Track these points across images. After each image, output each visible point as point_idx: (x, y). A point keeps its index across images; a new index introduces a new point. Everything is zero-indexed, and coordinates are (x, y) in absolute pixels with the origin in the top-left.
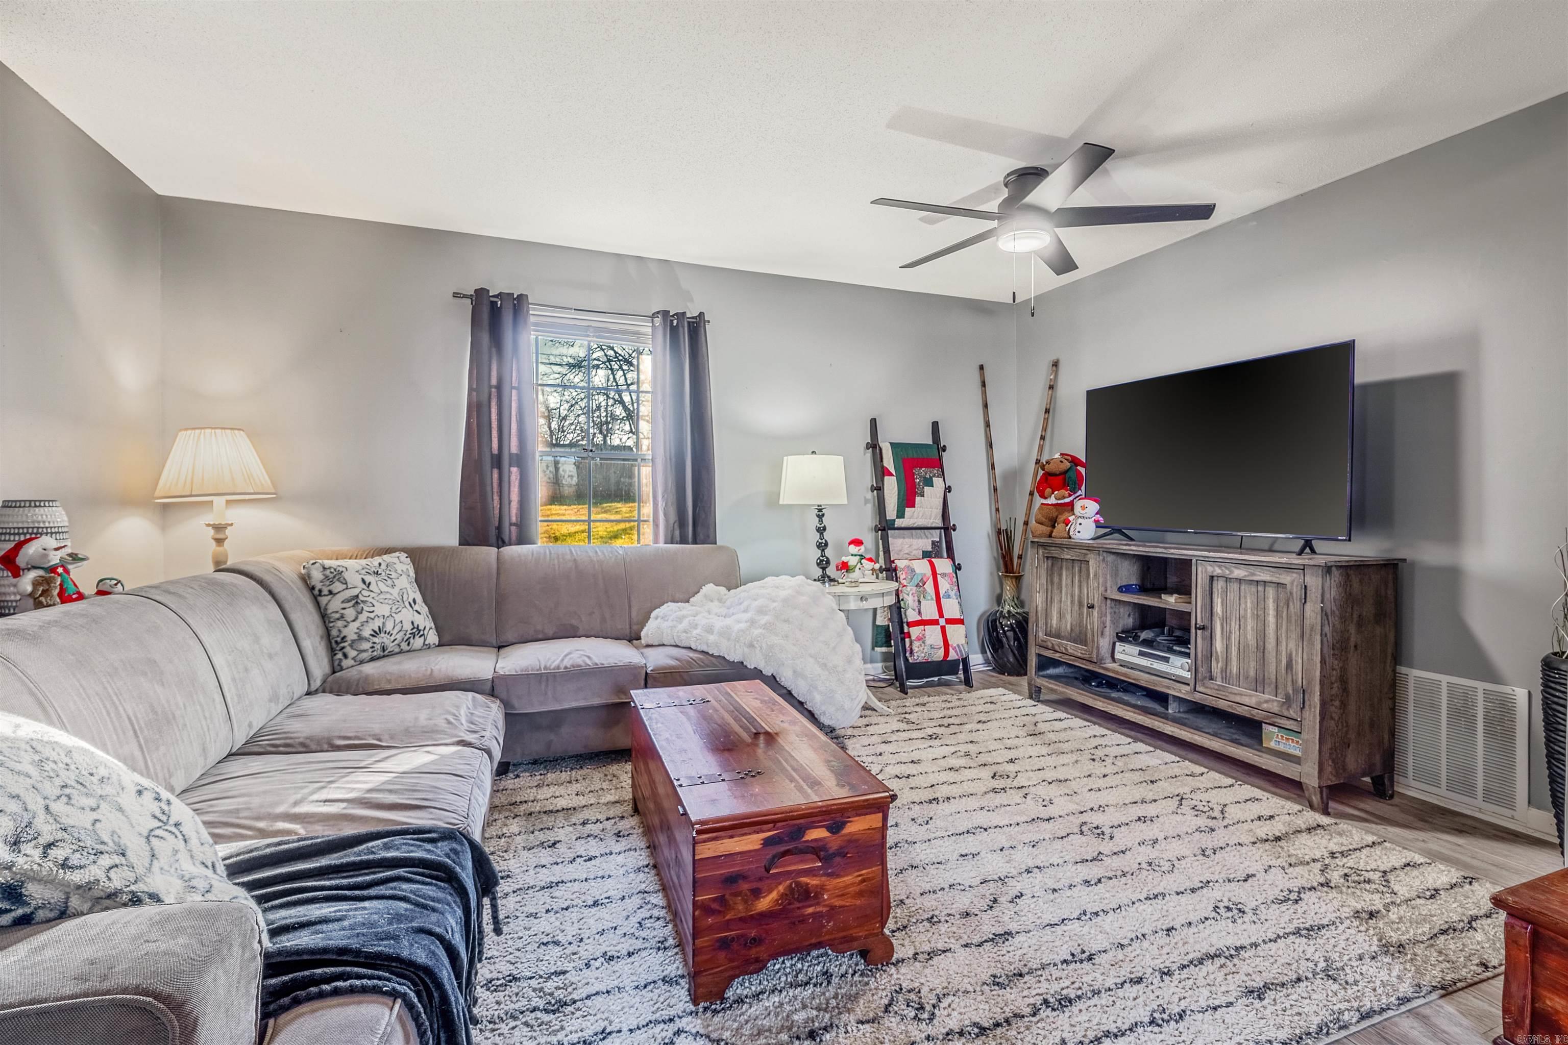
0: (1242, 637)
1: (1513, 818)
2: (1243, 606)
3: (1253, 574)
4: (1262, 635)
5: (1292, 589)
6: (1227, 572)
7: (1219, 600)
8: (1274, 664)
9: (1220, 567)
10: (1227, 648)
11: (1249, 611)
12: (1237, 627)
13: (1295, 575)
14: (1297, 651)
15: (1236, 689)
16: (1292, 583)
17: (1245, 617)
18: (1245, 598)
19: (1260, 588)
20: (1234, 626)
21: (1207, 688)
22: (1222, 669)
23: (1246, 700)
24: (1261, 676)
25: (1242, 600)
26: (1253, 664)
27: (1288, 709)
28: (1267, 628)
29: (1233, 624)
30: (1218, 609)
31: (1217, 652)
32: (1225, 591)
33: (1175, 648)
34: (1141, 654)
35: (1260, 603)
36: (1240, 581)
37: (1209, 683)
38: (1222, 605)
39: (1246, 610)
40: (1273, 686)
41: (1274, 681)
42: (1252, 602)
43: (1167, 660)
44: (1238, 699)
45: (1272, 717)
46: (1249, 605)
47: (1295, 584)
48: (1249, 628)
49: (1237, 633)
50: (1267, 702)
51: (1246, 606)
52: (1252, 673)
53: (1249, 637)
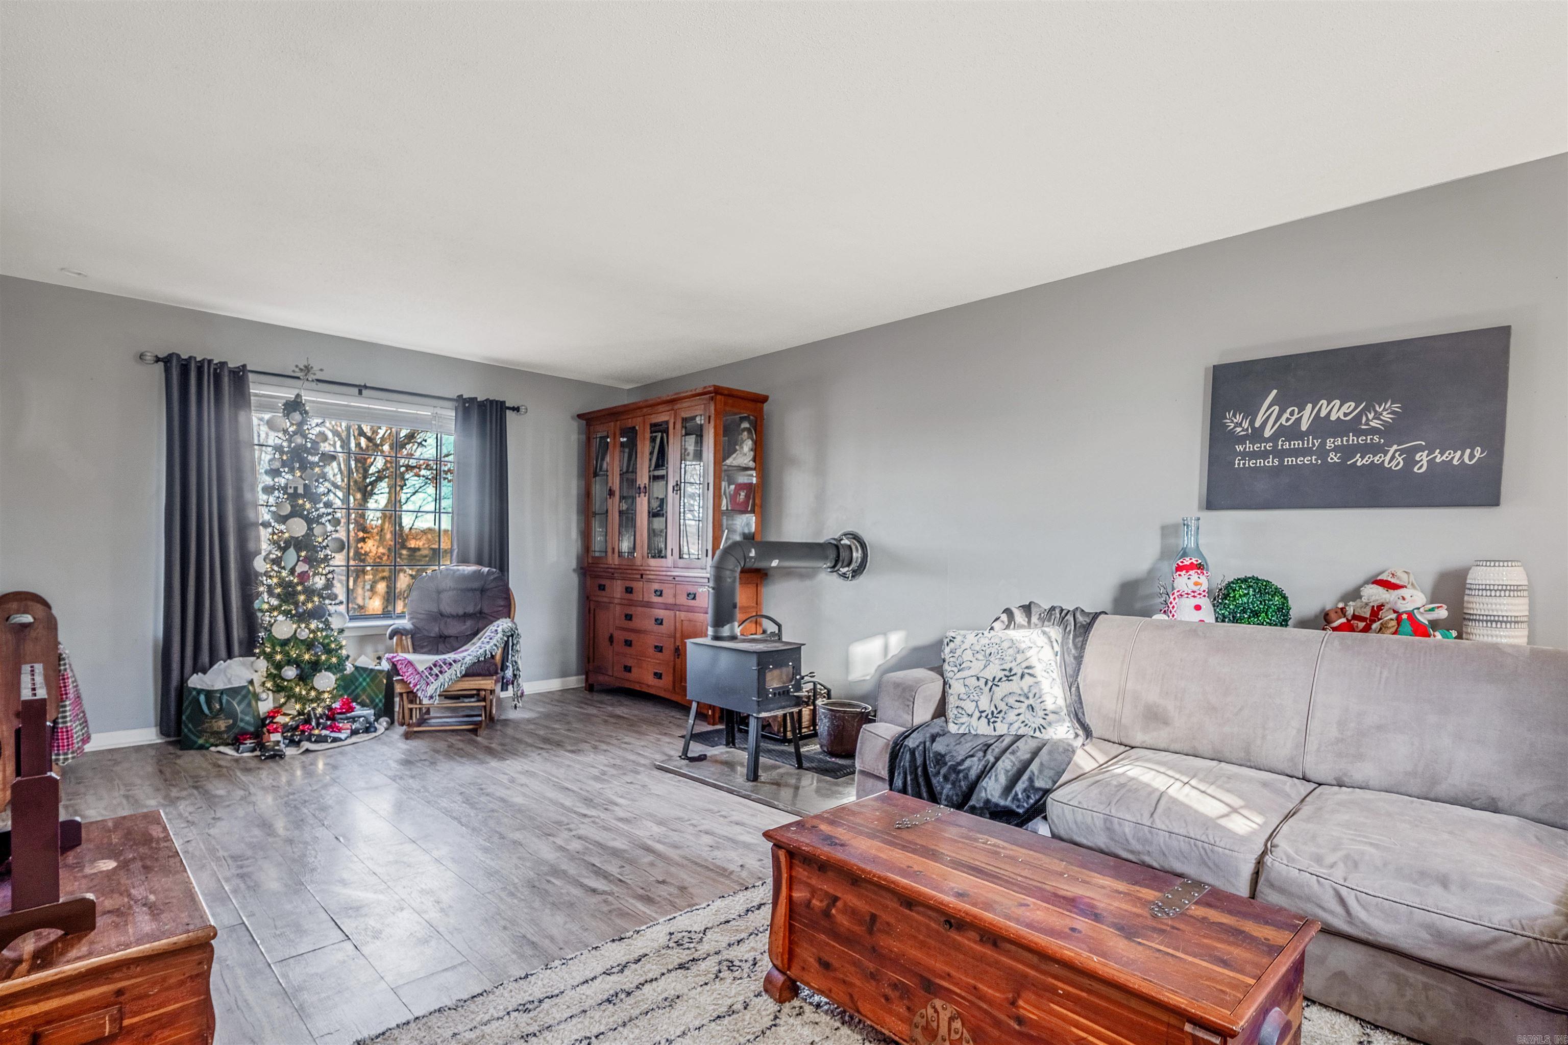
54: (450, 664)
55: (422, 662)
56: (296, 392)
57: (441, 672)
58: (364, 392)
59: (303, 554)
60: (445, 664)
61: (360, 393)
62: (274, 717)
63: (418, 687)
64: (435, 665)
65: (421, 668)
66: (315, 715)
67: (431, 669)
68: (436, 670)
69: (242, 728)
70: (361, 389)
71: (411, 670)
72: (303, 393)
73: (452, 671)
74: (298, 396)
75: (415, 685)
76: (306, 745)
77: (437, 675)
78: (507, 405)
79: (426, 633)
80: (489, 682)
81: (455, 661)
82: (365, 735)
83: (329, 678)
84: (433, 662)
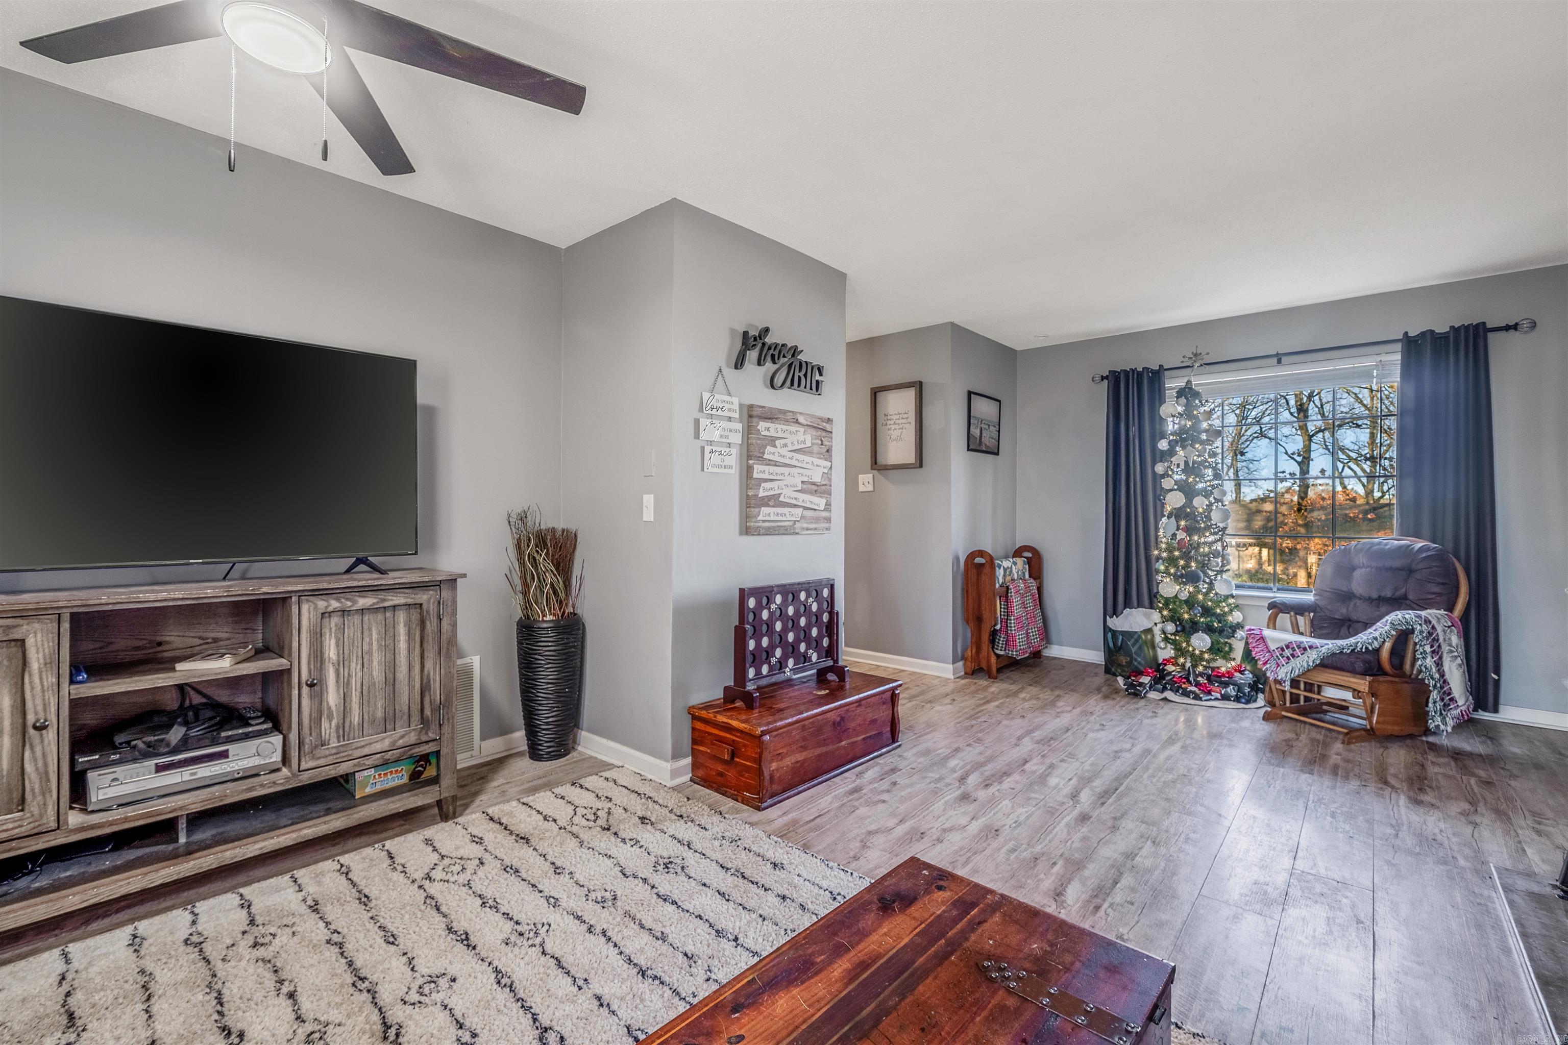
0: (366, 677)
1: (472, 756)
2: (367, 640)
3: (384, 600)
4: (391, 667)
5: (429, 607)
6: (349, 603)
7: (333, 641)
8: (406, 693)
9: (338, 600)
10: (345, 698)
11: (375, 643)
12: (359, 666)
13: (431, 592)
14: (434, 669)
15: (362, 741)
16: (429, 602)
17: (370, 652)
18: (370, 629)
19: (388, 614)
20: (355, 667)
21: (319, 758)
22: (338, 728)
23: (378, 747)
24: (391, 712)
25: (366, 633)
26: (380, 703)
27: (426, 733)
28: (397, 657)
29: (353, 665)
30: (331, 651)
31: (329, 708)
32: (341, 629)
33: (223, 734)
34: (160, 768)
35: (389, 632)
36: (362, 611)
37: (323, 751)
38: (337, 645)
39: (371, 644)
40: (406, 717)
41: (407, 711)
42: (379, 633)
43: (224, 755)
44: (366, 751)
45: (411, 750)
46: (375, 636)
47: (432, 601)
48: (375, 663)
49: (360, 674)
50: (402, 737)
51: (371, 639)
52: (380, 713)
53: (375, 673)
54: (1305, 649)
55: (1275, 640)
56: (1186, 380)
57: (1293, 656)
58: (1285, 360)
59: (1183, 523)
60: (1299, 647)
61: (1279, 361)
62: (1165, 665)
63: (1268, 666)
64: (1287, 647)
65: (1272, 647)
66: (1194, 672)
67: (1283, 650)
68: (1287, 653)
69: (1136, 667)
70: (1279, 358)
71: (1261, 647)
72: (1192, 379)
73: (1305, 657)
74: (1189, 382)
75: (1265, 663)
76: (1169, 694)
77: (1288, 658)
78: (1489, 326)
79: (1328, 613)
80: (1362, 682)
81: (1311, 647)
82: (1235, 703)
83: (1203, 640)
84: (1287, 643)
